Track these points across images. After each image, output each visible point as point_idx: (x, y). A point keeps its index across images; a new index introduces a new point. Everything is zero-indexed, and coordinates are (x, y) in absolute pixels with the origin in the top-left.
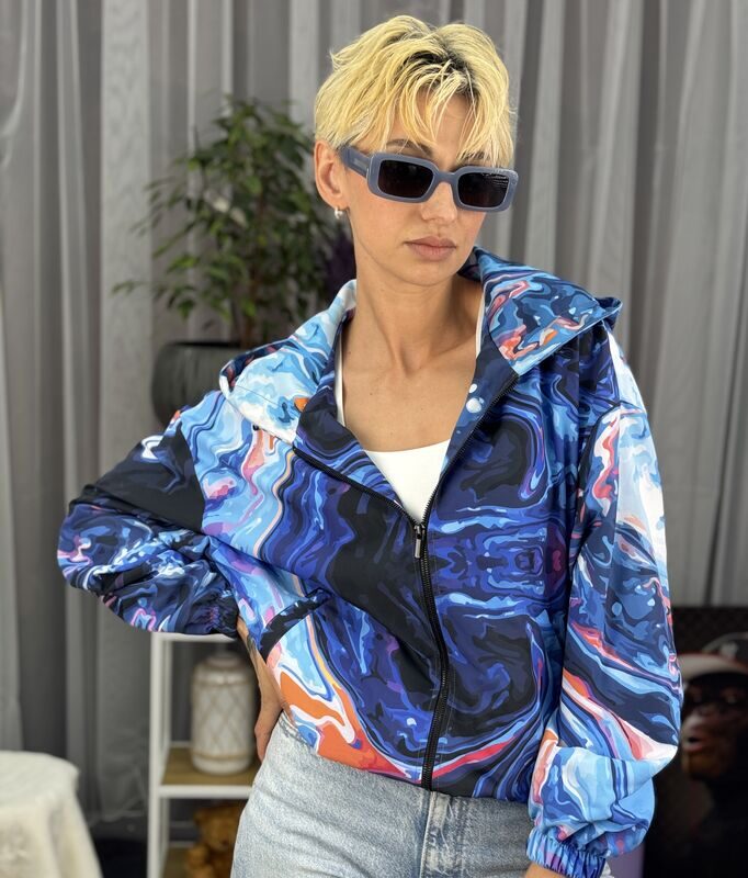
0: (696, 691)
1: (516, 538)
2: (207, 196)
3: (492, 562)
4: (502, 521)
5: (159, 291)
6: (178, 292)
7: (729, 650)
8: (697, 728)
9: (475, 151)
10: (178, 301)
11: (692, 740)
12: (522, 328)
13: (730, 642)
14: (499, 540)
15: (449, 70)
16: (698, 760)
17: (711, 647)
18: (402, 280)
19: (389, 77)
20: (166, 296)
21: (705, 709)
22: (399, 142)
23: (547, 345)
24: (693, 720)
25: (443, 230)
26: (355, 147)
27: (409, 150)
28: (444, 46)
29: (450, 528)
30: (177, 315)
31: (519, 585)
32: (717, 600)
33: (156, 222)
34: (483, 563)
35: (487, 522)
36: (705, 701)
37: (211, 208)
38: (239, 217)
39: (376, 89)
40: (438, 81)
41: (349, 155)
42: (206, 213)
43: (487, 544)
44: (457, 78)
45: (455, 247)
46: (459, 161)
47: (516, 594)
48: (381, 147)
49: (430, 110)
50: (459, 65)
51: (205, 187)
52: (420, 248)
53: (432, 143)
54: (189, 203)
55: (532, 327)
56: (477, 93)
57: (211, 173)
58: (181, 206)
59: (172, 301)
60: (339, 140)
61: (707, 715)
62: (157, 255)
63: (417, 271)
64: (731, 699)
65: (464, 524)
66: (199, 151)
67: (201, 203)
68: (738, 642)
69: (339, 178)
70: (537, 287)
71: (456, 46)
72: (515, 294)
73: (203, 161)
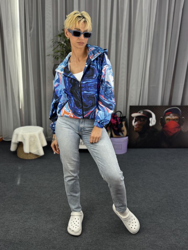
0: (137, 119)
1: (93, 83)
2: (61, 41)
3: (90, 87)
4: (91, 81)
5: (54, 56)
6: (56, 56)
7: (142, 112)
8: (137, 124)
9: (86, 30)
10: (56, 57)
11: (136, 126)
12: (93, 55)
13: (142, 111)
14: (91, 84)
15: (82, 18)
16: (137, 129)
17: (139, 112)
18: (77, 48)
19: (74, 20)
20: (55, 57)
21: (138, 121)
22: (76, 29)
23: (96, 56)
24: (136, 123)
25: (82, 41)
26: (70, 29)
27: (77, 30)
28: (82, 15)
29: (84, 82)
30: (56, 60)
31: (93, 90)
32: (140, 105)
33: (54, 45)
34: (88, 87)
35: (89, 81)
36: (138, 120)
37: (61, 43)
38: (65, 44)
39: (73, 21)
40: (81, 20)
41: (69, 30)
42: (60, 44)
43: (89, 84)
44: (84, 20)
45: (84, 43)
46: (84, 31)
47: (93, 91)
48: (73, 29)
49: (80, 24)
50: (84, 18)
51: (60, 40)
52: (79, 43)
53: (81, 29)
54: (58, 43)
55: (94, 54)
56: (86, 21)
57: (61, 38)
58: (57, 43)
59: (55, 58)
60: (68, 28)
61: (138, 122)
62: (53, 50)
63: (79, 47)
64: (142, 120)
65: (86, 82)
66: (59, 34)
67: (60, 42)
68: (143, 111)
69: (68, 33)
70: (95, 49)
71: (83, 15)
72: (92, 50)
73: (60, 36)
